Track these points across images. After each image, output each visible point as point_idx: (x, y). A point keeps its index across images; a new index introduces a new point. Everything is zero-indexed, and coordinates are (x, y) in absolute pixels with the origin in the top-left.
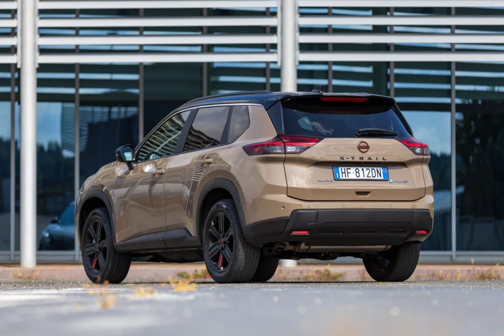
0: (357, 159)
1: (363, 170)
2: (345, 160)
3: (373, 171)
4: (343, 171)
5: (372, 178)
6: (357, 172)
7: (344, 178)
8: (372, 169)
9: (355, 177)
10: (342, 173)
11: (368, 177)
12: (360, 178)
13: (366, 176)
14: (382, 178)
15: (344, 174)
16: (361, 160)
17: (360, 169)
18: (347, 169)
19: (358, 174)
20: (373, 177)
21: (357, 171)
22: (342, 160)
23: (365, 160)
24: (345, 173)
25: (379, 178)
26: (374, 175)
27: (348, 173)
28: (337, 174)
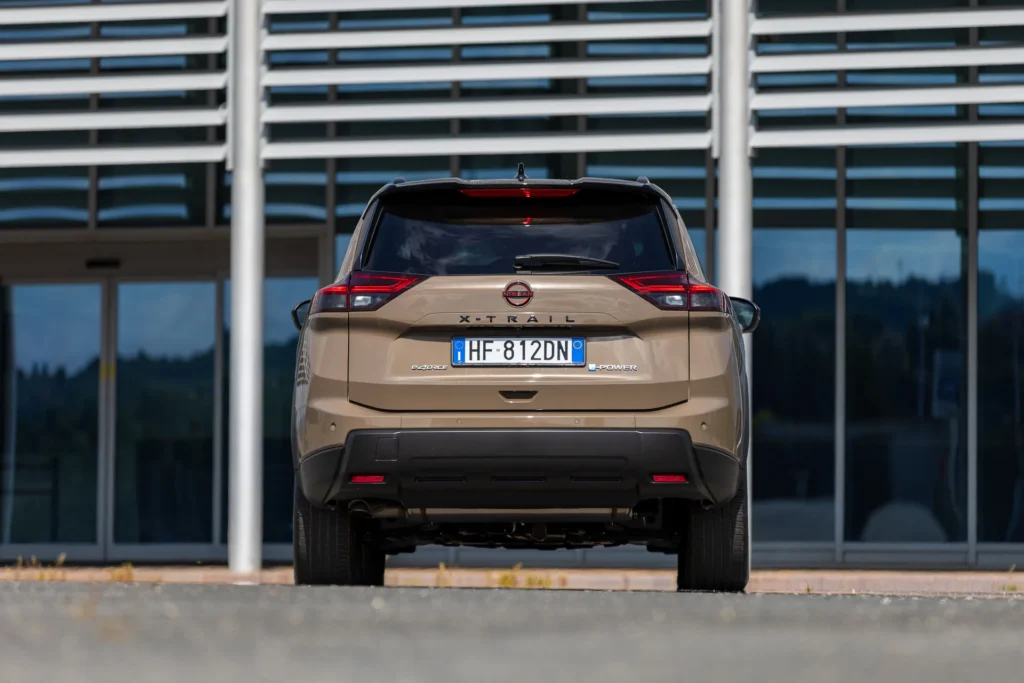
0: (501, 320)
1: (523, 343)
2: (473, 322)
3: (549, 346)
4: (475, 347)
5: (543, 361)
6: (507, 349)
7: (475, 360)
8: (546, 343)
9: (504, 361)
10: (471, 350)
11: (533, 358)
12: (513, 361)
13: (529, 354)
14: (570, 361)
15: (475, 354)
16: (512, 323)
17: (517, 343)
18: (485, 342)
19: (509, 354)
20: (546, 358)
21: (509, 345)
22: (465, 323)
23: (521, 322)
24: (478, 350)
25: (562, 361)
26: (549, 355)
27: (485, 350)
28: (459, 353)
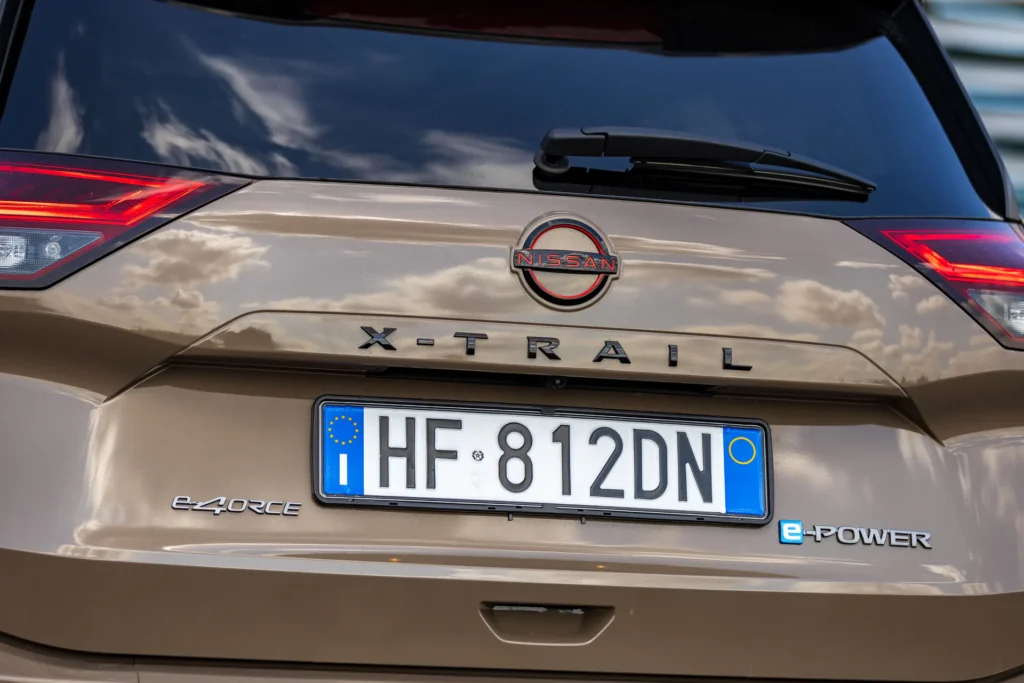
0: (503, 350)
1: (562, 436)
2: (406, 348)
3: (650, 449)
4: (397, 439)
5: (629, 501)
6: (508, 453)
7: (397, 488)
8: (639, 436)
9: (499, 494)
10: (387, 452)
11: (596, 490)
12: (537, 494)
14: (718, 505)
15: (398, 465)
16: (540, 361)
17: (542, 427)
18: (431, 425)
19: (516, 468)
20: (640, 493)
21: (515, 440)
22: (377, 352)
23: (577, 353)
24: (408, 453)
25: (695, 503)
26: (651, 482)
27: (433, 454)
28: (343, 458)
